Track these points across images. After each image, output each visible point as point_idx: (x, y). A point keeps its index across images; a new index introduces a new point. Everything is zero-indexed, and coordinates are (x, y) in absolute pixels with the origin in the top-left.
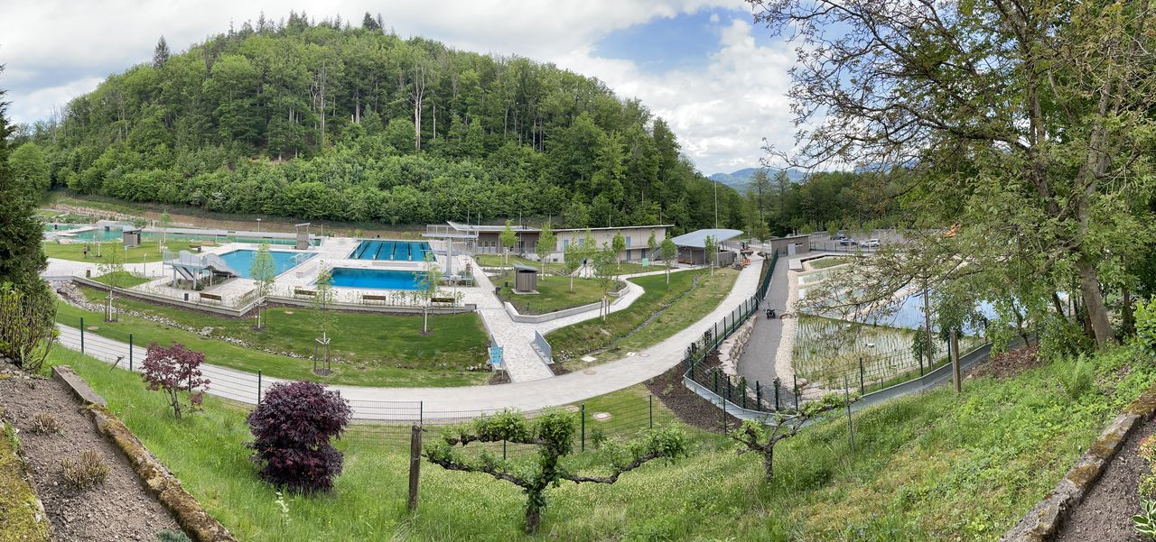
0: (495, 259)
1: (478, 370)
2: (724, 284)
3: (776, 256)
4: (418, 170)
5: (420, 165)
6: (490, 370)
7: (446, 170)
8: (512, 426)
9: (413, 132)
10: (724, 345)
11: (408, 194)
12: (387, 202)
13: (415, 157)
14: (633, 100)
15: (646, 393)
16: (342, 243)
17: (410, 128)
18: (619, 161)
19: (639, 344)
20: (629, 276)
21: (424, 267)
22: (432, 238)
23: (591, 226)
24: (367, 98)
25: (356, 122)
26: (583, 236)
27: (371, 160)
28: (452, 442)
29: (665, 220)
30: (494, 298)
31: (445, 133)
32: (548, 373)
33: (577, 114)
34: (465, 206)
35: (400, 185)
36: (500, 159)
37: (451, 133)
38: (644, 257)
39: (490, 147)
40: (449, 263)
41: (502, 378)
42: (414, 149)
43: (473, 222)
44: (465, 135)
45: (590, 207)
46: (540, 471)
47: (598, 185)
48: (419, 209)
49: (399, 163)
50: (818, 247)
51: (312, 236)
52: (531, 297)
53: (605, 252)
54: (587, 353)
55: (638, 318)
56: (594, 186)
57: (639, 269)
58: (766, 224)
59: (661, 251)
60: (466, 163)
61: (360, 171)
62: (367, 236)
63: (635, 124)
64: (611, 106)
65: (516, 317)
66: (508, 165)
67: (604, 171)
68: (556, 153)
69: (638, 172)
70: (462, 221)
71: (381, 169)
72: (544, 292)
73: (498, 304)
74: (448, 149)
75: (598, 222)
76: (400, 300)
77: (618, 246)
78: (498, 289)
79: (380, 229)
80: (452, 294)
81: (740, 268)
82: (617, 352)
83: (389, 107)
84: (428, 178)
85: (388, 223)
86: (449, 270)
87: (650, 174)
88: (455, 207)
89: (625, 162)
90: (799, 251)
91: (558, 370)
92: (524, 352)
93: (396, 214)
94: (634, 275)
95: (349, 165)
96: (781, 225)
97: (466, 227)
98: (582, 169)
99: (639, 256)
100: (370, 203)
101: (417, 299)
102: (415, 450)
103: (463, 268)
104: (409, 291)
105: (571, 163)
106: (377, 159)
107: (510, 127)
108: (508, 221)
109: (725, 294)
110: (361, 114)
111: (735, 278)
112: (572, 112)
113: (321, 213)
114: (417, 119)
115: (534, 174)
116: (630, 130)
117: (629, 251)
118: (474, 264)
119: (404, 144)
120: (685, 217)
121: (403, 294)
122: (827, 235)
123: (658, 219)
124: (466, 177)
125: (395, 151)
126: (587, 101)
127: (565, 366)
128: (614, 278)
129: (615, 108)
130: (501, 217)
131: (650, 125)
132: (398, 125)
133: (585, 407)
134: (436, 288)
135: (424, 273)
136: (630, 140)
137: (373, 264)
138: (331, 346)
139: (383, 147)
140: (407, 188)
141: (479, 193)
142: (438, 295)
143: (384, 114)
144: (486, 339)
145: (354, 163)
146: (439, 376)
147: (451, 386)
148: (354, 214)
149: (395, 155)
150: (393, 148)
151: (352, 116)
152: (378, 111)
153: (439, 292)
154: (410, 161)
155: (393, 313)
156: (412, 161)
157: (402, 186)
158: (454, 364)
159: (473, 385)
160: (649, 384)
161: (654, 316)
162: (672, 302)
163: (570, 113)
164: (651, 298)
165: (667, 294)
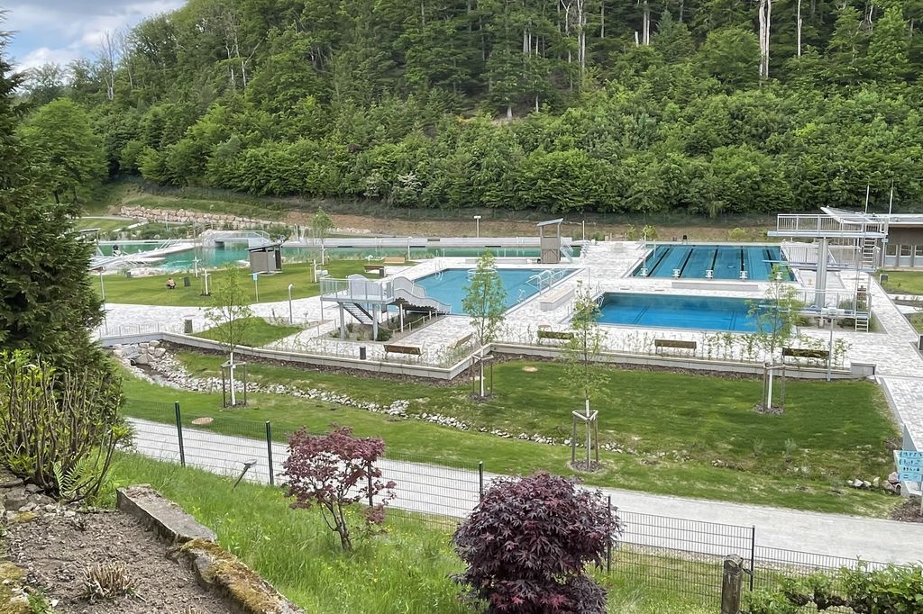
1: (872, 488)
4: (763, 115)
5: (768, 107)
6: (896, 492)
7: (822, 110)
9: (754, 49)
11: (744, 161)
12: (701, 177)
13: (758, 93)
16: (619, 251)
17: (749, 43)
21: (769, 291)
22: (788, 239)
25: (644, 41)
27: (671, 105)
30: (916, 356)
31: (820, 44)
34: (861, 177)
35: (727, 144)
37: (836, 41)
40: (821, 284)
41: (921, 511)
42: (757, 78)
43: (878, 205)
44: (867, 42)
48: (763, 186)
49: (725, 107)
51: (567, 241)
60: (867, 95)
61: (651, 126)
62: (664, 237)
70: (856, 207)
71: (691, 120)
74: (826, 73)
76: (722, 350)
79: (689, 225)
80: (826, 343)
83: (708, 11)
84: (783, 128)
85: (703, 214)
86: (820, 301)
88: (836, 181)
93: (719, 196)
95: (631, 118)
97: (863, 218)
100: (670, 180)
101: (755, 349)
103: (849, 293)
104: (738, 335)
106: (683, 103)
110: (653, 29)
113: (581, 201)
114: (762, 24)
118: (875, 288)
119: (735, 71)
121: (728, 338)
124: (865, 121)
125: (719, 85)
132: (722, 40)
134: (794, 329)
135: (768, 302)
137: (675, 286)
138: (601, 424)
139: (693, 80)
140: (741, 149)
141: (893, 150)
142: (795, 344)
143: (698, 24)
144: (893, 432)
145: (640, 113)
146: (792, 489)
147: (815, 509)
148: (640, 200)
149: (717, 93)
150: (715, 80)
151: (636, 33)
152: (685, 21)
153: (799, 337)
154: (746, 101)
155: (708, 372)
156: (751, 100)
157: (732, 147)
158: (823, 471)
159: (859, 514)
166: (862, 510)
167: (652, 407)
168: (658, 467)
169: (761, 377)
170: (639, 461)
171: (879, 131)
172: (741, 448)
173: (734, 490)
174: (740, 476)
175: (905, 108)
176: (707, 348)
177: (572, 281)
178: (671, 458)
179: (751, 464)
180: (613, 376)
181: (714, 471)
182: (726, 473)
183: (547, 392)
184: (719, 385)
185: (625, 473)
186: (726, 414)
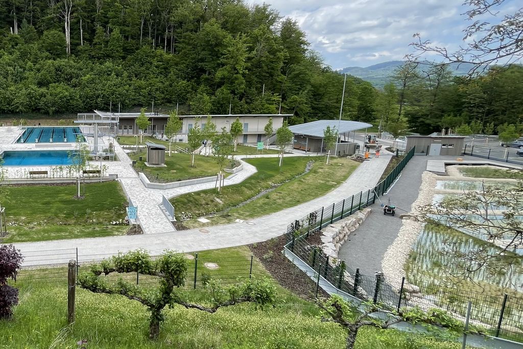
0: (132, 139)
1: (119, 224)
2: (340, 173)
3: (411, 154)
4: (69, 70)
5: (71, 67)
6: (128, 225)
7: (92, 69)
9: (64, 41)
10: (328, 228)
11: (62, 90)
12: (45, 97)
13: (66, 60)
14: (261, 6)
15: (249, 254)
16: (9, 131)
17: (61, 38)
18: (243, 58)
19: (248, 214)
20: (244, 156)
21: (76, 147)
22: (82, 124)
23: (211, 114)
24: (23, 14)
25: (15, 33)
26: (205, 122)
27: (30, 63)
28: (98, 273)
29: (283, 110)
30: (131, 169)
31: (90, 41)
32: (172, 228)
33: (206, 21)
34: (108, 98)
35: (55, 82)
36: (136, 60)
37: (96, 41)
38: (259, 141)
39: (127, 51)
40: (96, 143)
41: (137, 230)
42: (65, 53)
43: (115, 110)
44: (107, 42)
45: (213, 97)
47: (221, 79)
48: (71, 101)
49: (53, 66)
52: (161, 169)
53: (224, 136)
54: (203, 215)
55: (248, 192)
56: (218, 80)
57: (253, 151)
59: (275, 137)
60: (108, 64)
61: (21, 72)
62: (30, 124)
63: (261, 27)
64: (238, 12)
65: (148, 184)
66: (143, 64)
67: (228, 67)
68: (185, 53)
69: (262, 68)
70: (107, 110)
71: (39, 70)
72: (171, 165)
73: (134, 174)
74: (93, 53)
75: (219, 109)
76: (59, 174)
77: (236, 131)
78: (134, 163)
79: (41, 118)
80: (99, 167)
82: (228, 218)
83: (43, 21)
84: (77, 76)
85: (47, 113)
86: (96, 148)
87: (273, 69)
88: (99, 99)
89: (249, 59)
91: (179, 226)
92: (153, 211)
93: (53, 105)
94: (248, 156)
95: (11, 68)
97: (109, 114)
98: (207, 66)
99: (255, 140)
100: (31, 98)
101: (72, 172)
102: (71, 280)
103: (107, 146)
104: (65, 166)
105: (198, 62)
106: (35, 62)
107: (145, 34)
108: (143, 109)
110: (19, 27)
112: (203, 18)
114: (66, 30)
115: (165, 70)
116: (256, 31)
117: (246, 136)
118: (116, 143)
119: (57, 50)
120: (307, 108)
121: (61, 168)
123: (277, 109)
124: (108, 75)
125: (50, 56)
126: (216, 10)
127: (184, 224)
128: (230, 157)
129: (243, 14)
130: (137, 106)
131: (277, 27)
132: (50, 35)
133: (200, 257)
134: (87, 162)
135: (76, 151)
136: (256, 40)
137: (37, 146)
138: (7, 213)
139: (39, 52)
140: (61, 85)
141: (119, 87)
142: (88, 169)
143: (39, 27)
144: (125, 201)
145: (15, 66)
146: (90, 230)
147: (99, 236)
148: (18, 107)
149: (50, 59)
150: (48, 53)
151: (11, 28)
152: (33, 25)
153: (89, 165)
154: (62, 63)
155: (53, 184)
156: (64, 63)
157: (57, 84)
158: (101, 220)
159: (115, 235)
160: (252, 247)
161: (264, 192)
162: (282, 182)
163: (198, 21)
164: (263, 176)
165: (278, 176)
166: (117, 233)
167: (29, 202)
168: (34, 229)
169: (75, 184)
170: (26, 228)
171: (114, 80)
172: (69, 215)
173: (67, 234)
174: (69, 228)
175: (123, 70)
176: (52, 173)
178: (40, 224)
179: (73, 221)
180: (10, 190)
181: (58, 227)
182: (64, 227)
184: (58, 189)
185: (19, 235)
186: (62, 202)
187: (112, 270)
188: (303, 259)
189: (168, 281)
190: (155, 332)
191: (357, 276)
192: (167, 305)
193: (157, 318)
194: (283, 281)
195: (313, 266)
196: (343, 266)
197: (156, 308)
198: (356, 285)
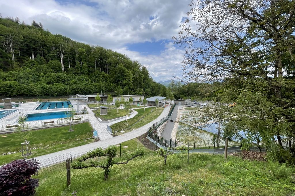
0: (94, 105)
1: (90, 139)
2: (160, 111)
3: (175, 105)
4: (63, 78)
5: (65, 76)
6: (94, 138)
7: (75, 78)
8: (99, 152)
9: (61, 65)
10: (158, 128)
11: (61, 86)
12: (51, 89)
13: (62, 73)
14: (136, 61)
15: (137, 140)
16: (30, 104)
17: (59, 64)
18: (131, 77)
19: (136, 127)
20: (134, 109)
21: (69, 110)
22: (71, 100)
23: (123, 95)
24: (37, 51)
25: (33, 59)
26: (121, 98)
27: (42, 74)
28: (81, 161)
29: (144, 94)
30: (94, 117)
31: (74, 67)
32: (111, 137)
33: (119, 64)
34: (83, 89)
35: (57, 83)
36: (94, 75)
37: (76, 67)
38: (138, 103)
39: (90, 72)
40: (78, 107)
41: (98, 140)
42: (62, 71)
43: (86, 94)
44: (81, 68)
45: (123, 89)
46: (107, 163)
47: (125, 84)
48: (65, 91)
49: (55, 75)
50: (187, 104)
51: (14, 103)
52: (106, 115)
53: (127, 102)
54: (122, 130)
55: (136, 120)
56: (124, 84)
57: (136, 107)
58: (173, 96)
59: (142, 102)
60: (82, 76)
61: (37, 77)
62: (44, 101)
63: (136, 68)
64: (129, 62)
65: (101, 122)
66: (97, 77)
67: (127, 80)
68: (112, 74)
69: (137, 80)
70: (82, 94)
71: (47, 77)
72: (110, 114)
73: (96, 118)
74: (75, 72)
75: (125, 94)
76: (60, 122)
77: (131, 101)
78: (95, 114)
79: (49, 98)
80: (80, 117)
81: (164, 107)
82: (130, 129)
83: (49, 56)
84: (68, 80)
85: (53, 96)
86: (78, 110)
87: (140, 81)
88: (79, 90)
89: (133, 78)
90: (182, 104)
91: (114, 135)
92: (104, 132)
93: (56, 93)
94: (135, 109)
95: (31, 75)
96: (178, 96)
97: (84, 96)
98: (120, 79)
99: (137, 103)
100: (44, 89)
101: (67, 120)
103: (83, 108)
104: (63, 118)
105: (117, 77)
106: (45, 73)
107: (97, 66)
108: (98, 94)
109: (160, 114)
110: (35, 57)
111: (163, 110)
112: (117, 63)
113: (18, 94)
114: (62, 61)
115: (105, 80)
116: (135, 69)
117: (134, 102)
118: (87, 107)
119: (57, 69)
120: (150, 93)
121: (61, 120)
122: (191, 100)
123: (143, 93)
124: (82, 80)
126: (122, 61)
127: (116, 134)
128: (129, 109)
129: (130, 63)
130: (95, 92)
131: (141, 68)
132: (53, 62)
133: (122, 145)
134: (74, 116)
135: (69, 111)
136: (135, 72)
137: (48, 111)
138: (31, 144)
139: (47, 69)
140: (60, 84)
141: (87, 85)
142: (75, 118)
143: (47, 58)
144: (92, 129)
145: (34, 74)
146: (77, 143)
147: (82, 145)
148: (36, 93)
149: (53, 72)
150: (52, 70)
151: (30, 57)
152: (43, 57)
153: (75, 117)
154: (60, 75)
155: (58, 127)
156: (61, 75)
157: (58, 83)
158: (82, 138)
160: (138, 138)
161: (140, 120)
162: (145, 116)
163: (116, 64)
164: (140, 115)
165: (144, 114)
166: (89, 143)
167: (45, 136)
168: (48, 148)
169: (69, 125)
170: (43, 149)
171: (85, 82)
172: (66, 139)
173: (66, 147)
174: (67, 144)
175: (89, 79)
176: (57, 122)
177: (17, 113)
178: (51, 146)
179: (69, 141)
180: (33, 132)
181: (61, 145)
182: (64, 145)
183: (12, 141)
184: (60, 129)
185: (38, 153)
186: (63, 134)
187: (87, 158)
188: (153, 139)
189: (110, 157)
190: (106, 177)
191: (166, 141)
192: (110, 165)
193: (107, 171)
194: (147, 147)
195: (155, 140)
196: (162, 138)
197: (106, 168)
198: (166, 143)
